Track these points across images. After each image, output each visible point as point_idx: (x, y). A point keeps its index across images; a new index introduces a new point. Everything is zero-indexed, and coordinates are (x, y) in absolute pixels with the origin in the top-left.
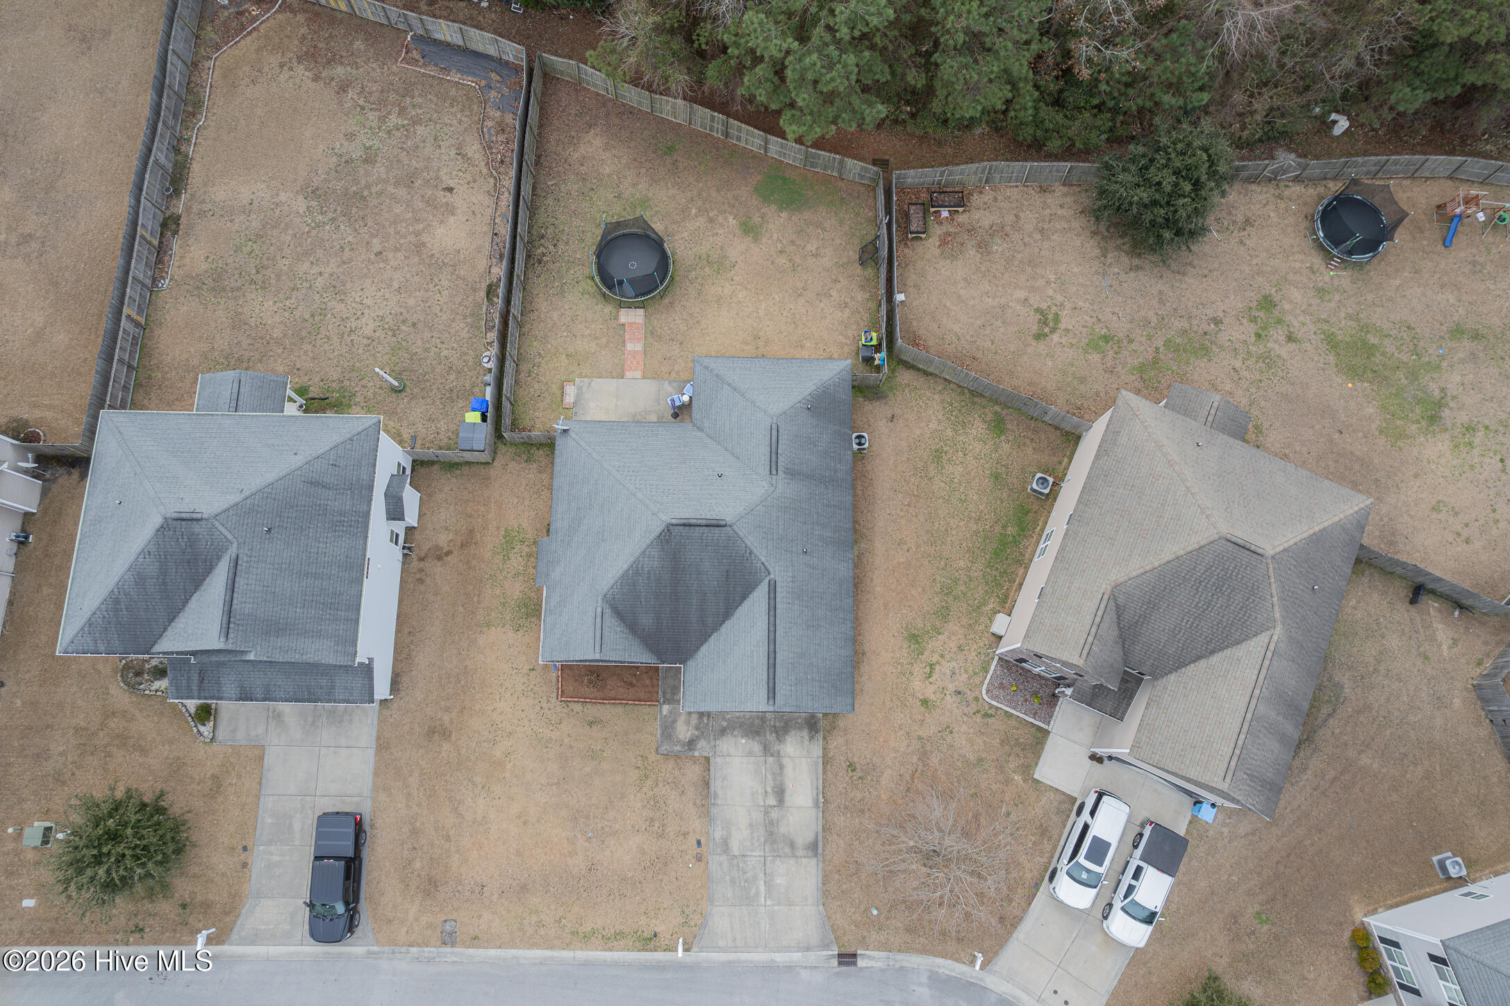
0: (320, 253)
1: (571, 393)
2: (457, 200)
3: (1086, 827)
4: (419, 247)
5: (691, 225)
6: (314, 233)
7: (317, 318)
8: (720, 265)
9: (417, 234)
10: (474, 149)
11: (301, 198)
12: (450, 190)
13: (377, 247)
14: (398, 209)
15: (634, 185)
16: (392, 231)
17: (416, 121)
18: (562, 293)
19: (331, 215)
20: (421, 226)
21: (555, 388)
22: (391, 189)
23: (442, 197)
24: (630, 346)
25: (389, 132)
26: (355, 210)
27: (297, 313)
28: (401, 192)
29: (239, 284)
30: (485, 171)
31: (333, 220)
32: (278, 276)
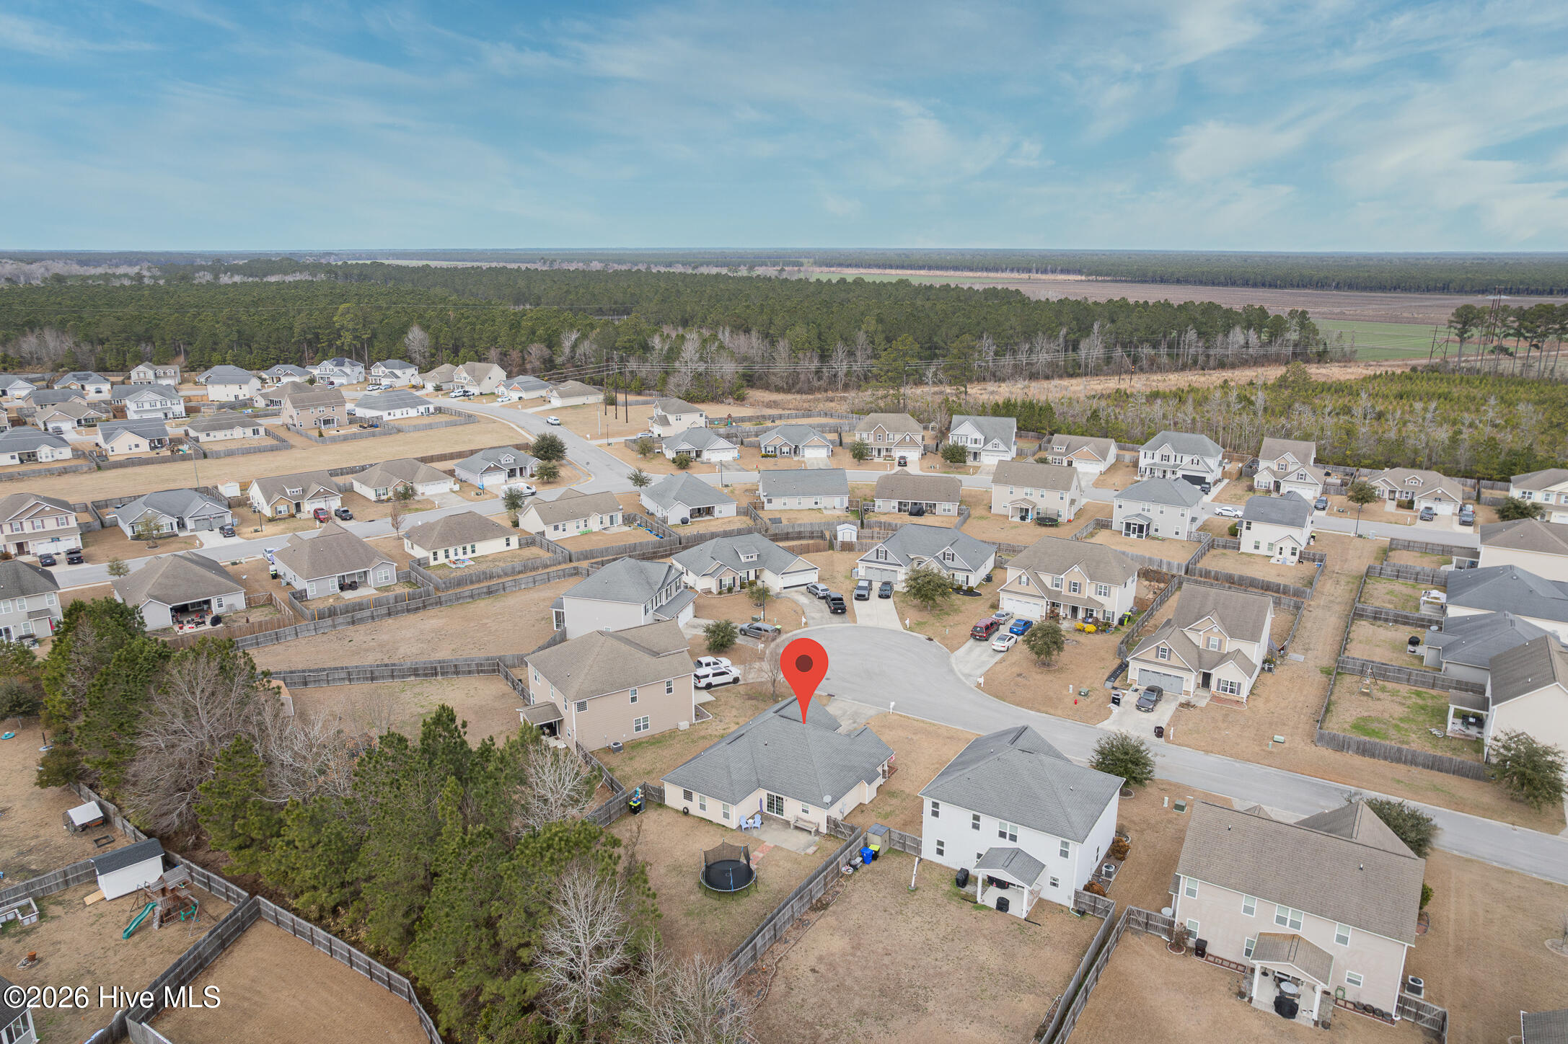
0: (931, 971)
1: (811, 850)
2: (812, 961)
3: (715, 675)
4: (857, 947)
5: (673, 892)
6: (931, 985)
7: (950, 937)
8: (677, 869)
9: (853, 955)
10: (779, 988)
11: (930, 1010)
12: (813, 971)
13: (886, 960)
14: (858, 973)
15: (687, 925)
16: (871, 964)
17: (809, 1025)
18: (780, 891)
19: (912, 990)
20: (850, 958)
21: (818, 854)
22: (856, 988)
23: (822, 968)
24: (761, 855)
25: (835, 1026)
26: (892, 987)
27: (963, 945)
28: (849, 982)
29: (1001, 977)
30: (780, 972)
31: (912, 987)
32: (969, 969)
